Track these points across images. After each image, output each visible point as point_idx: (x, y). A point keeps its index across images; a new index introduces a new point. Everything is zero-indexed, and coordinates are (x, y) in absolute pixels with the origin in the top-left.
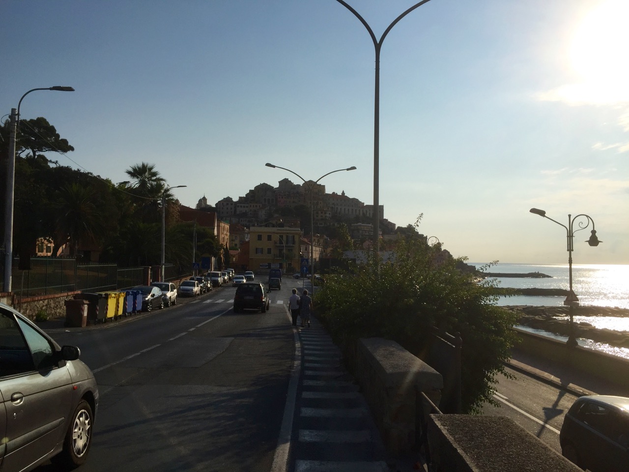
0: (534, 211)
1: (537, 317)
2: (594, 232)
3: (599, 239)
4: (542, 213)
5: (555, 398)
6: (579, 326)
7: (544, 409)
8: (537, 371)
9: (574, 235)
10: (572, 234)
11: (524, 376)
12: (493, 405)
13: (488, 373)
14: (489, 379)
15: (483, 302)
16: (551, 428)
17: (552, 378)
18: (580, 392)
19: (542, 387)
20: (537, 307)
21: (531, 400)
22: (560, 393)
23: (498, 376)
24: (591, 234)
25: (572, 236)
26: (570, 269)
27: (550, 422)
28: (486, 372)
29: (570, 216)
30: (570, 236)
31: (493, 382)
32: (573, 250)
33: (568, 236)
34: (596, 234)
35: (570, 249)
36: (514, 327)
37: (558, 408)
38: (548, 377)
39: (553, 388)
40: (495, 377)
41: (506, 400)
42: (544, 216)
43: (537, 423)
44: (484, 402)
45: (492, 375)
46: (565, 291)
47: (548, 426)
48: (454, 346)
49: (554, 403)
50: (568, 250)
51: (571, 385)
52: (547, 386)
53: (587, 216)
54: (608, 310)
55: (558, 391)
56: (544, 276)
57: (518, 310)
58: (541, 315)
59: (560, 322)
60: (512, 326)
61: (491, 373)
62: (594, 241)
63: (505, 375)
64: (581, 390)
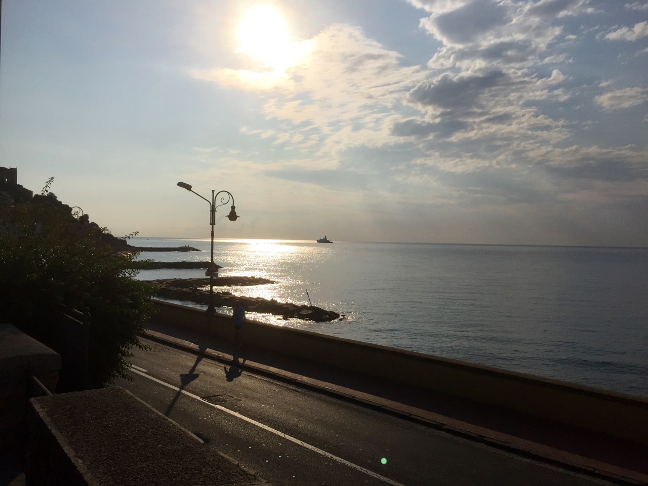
0: (181, 184)
1: (184, 289)
2: (233, 208)
3: (237, 215)
4: (188, 187)
5: (192, 364)
6: (221, 295)
7: (182, 375)
8: (179, 341)
9: (216, 210)
10: (215, 209)
11: (166, 346)
12: (127, 379)
13: (122, 347)
14: (124, 354)
15: (121, 275)
16: (187, 393)
17: (192, 345)
18: (215, 355)
19: (182, 356)
20: (185, 280)
21: (170, 369)
22: (198, 358)
23: (134, 350)
24: (231, 210)
25: (215, 211)
26: (212, 242)
27: (186, 387)
28: (120, 346)
29: (213, 191)
30: (213, 211)
31: (128, 355)
32: (215, 224)
33: (211, 211)
34: (235, 210)
35: (213, 223)
36: (152, 298)
37: (195, 373)
38: (188, 345)
39: (191, 355)
40: (130, 351)
41: (145, 373)
42: (190, 190)
43: (174, 390)
44: (118, 378)
45: (127, 349)
46: (207, 263)
47: (183, 392)
48: (82, 323)
49: (191, 369)
50: (211, 224)
51: (208, 350)
52: (186, 353)
53: (228, 193)
54: (246, 280)
55: (196, 357)
56: (193, 249)
57: (167, 283)
58: (188, 287)
59: (205, 293)
60: (150, 297)
61: (126, 347)
62: (233, 216)
63: (140, 347)
64: (216, 353)
